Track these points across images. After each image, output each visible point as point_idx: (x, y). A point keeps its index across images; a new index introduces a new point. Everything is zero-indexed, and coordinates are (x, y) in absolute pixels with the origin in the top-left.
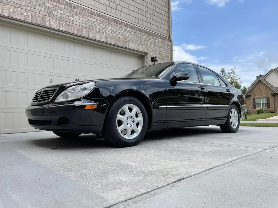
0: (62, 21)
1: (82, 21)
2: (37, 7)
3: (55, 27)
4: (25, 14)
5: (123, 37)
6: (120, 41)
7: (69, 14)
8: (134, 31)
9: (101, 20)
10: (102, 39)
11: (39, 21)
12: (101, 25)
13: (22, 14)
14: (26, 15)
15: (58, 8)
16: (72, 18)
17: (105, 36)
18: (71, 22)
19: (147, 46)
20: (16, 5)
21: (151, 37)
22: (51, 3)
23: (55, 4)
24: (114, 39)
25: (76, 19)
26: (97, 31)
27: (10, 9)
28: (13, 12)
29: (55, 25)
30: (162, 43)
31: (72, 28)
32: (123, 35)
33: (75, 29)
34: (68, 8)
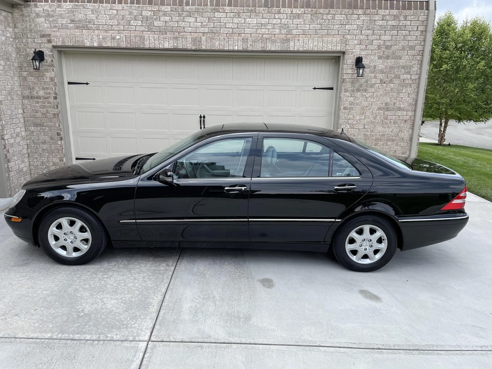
0: (168, 33)
1: (200, 24)
2: (132, 22)
3: (157, 46)
4: (118, 37)
5: (283, 31)
6: (273, 42)
7: (177, 18)
8: (312, 11)
9: (236, 11)
10: (236, 47)
11: (135, 43)
12: (236, 20)
13: (114, 38)
14: (119, 39)
15: (161, 13)
16: (184, 23)
17: (243, 39)
18: (182, 30)
19: (345, 37)
20: (106, 27)
21: (360, 12)
22: (150, 9)
23: (156, 8)
24: (260, 40)
25: (190, 22)
26: (227, 34)
27: (99, 35)
28: (103, 38)
29: (157, 42)
30: (396, 17)
31: (182, 41)
32: (282, 26)
33: (188, 40)
34: (176, 9)
